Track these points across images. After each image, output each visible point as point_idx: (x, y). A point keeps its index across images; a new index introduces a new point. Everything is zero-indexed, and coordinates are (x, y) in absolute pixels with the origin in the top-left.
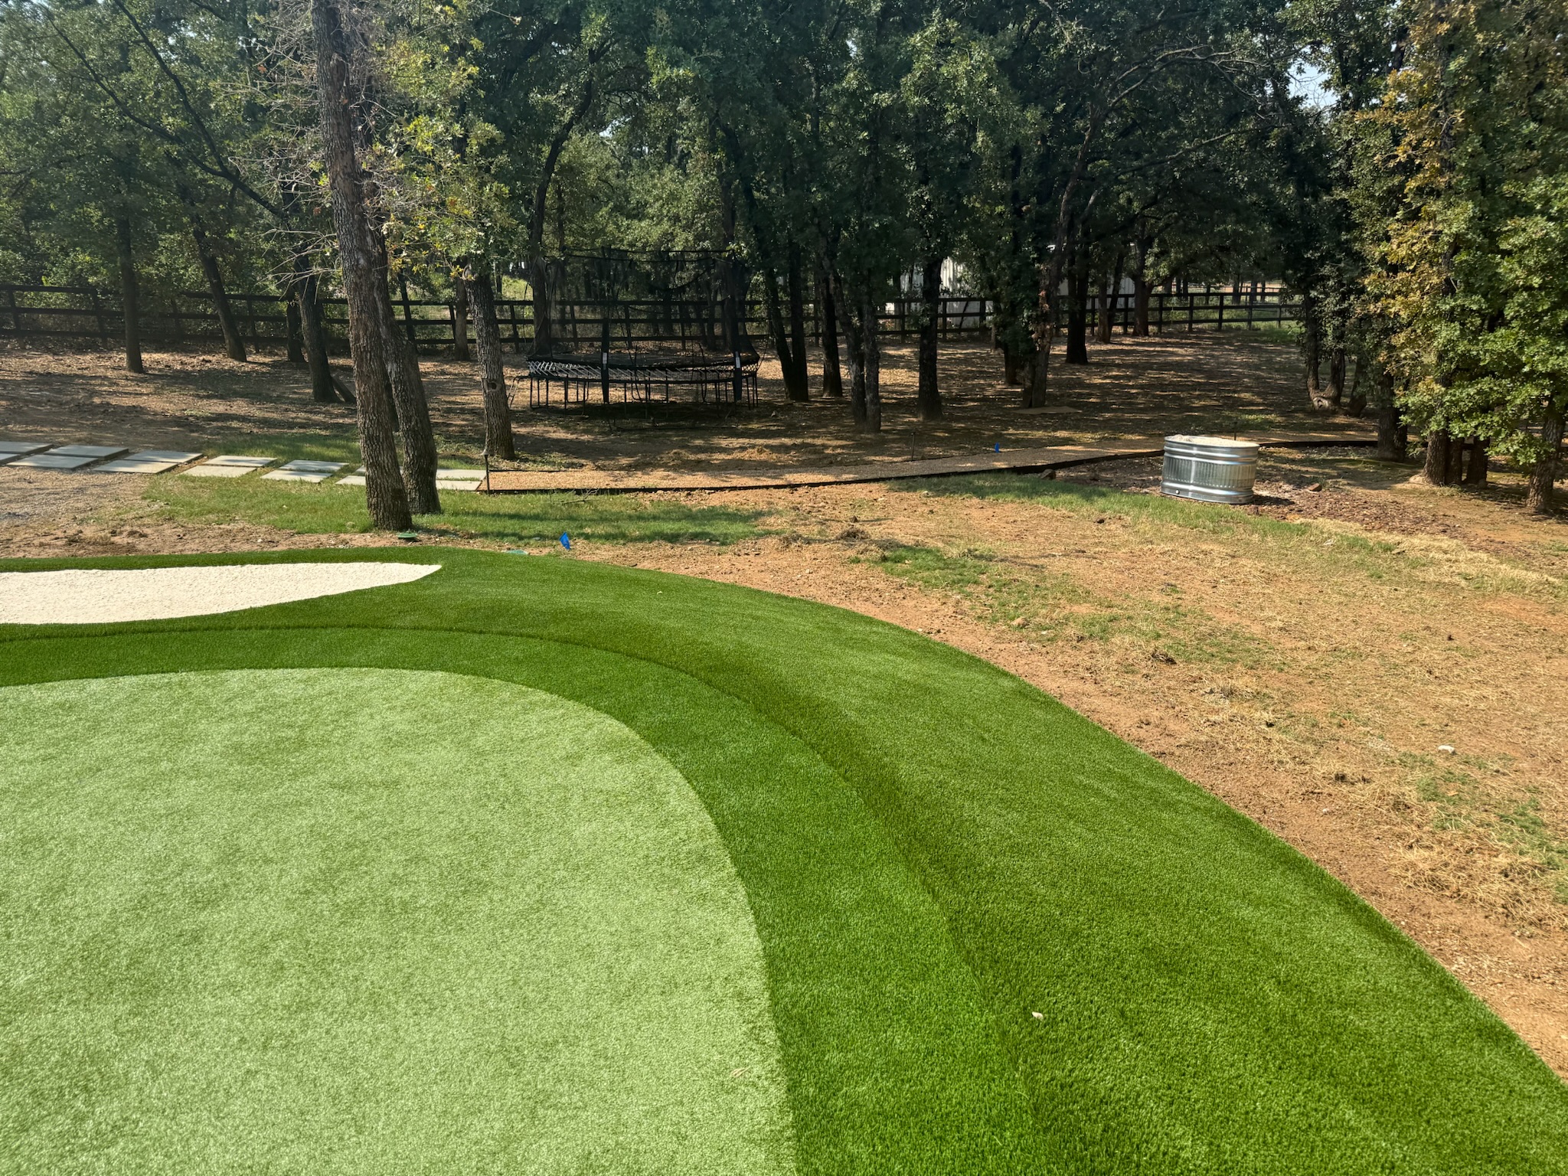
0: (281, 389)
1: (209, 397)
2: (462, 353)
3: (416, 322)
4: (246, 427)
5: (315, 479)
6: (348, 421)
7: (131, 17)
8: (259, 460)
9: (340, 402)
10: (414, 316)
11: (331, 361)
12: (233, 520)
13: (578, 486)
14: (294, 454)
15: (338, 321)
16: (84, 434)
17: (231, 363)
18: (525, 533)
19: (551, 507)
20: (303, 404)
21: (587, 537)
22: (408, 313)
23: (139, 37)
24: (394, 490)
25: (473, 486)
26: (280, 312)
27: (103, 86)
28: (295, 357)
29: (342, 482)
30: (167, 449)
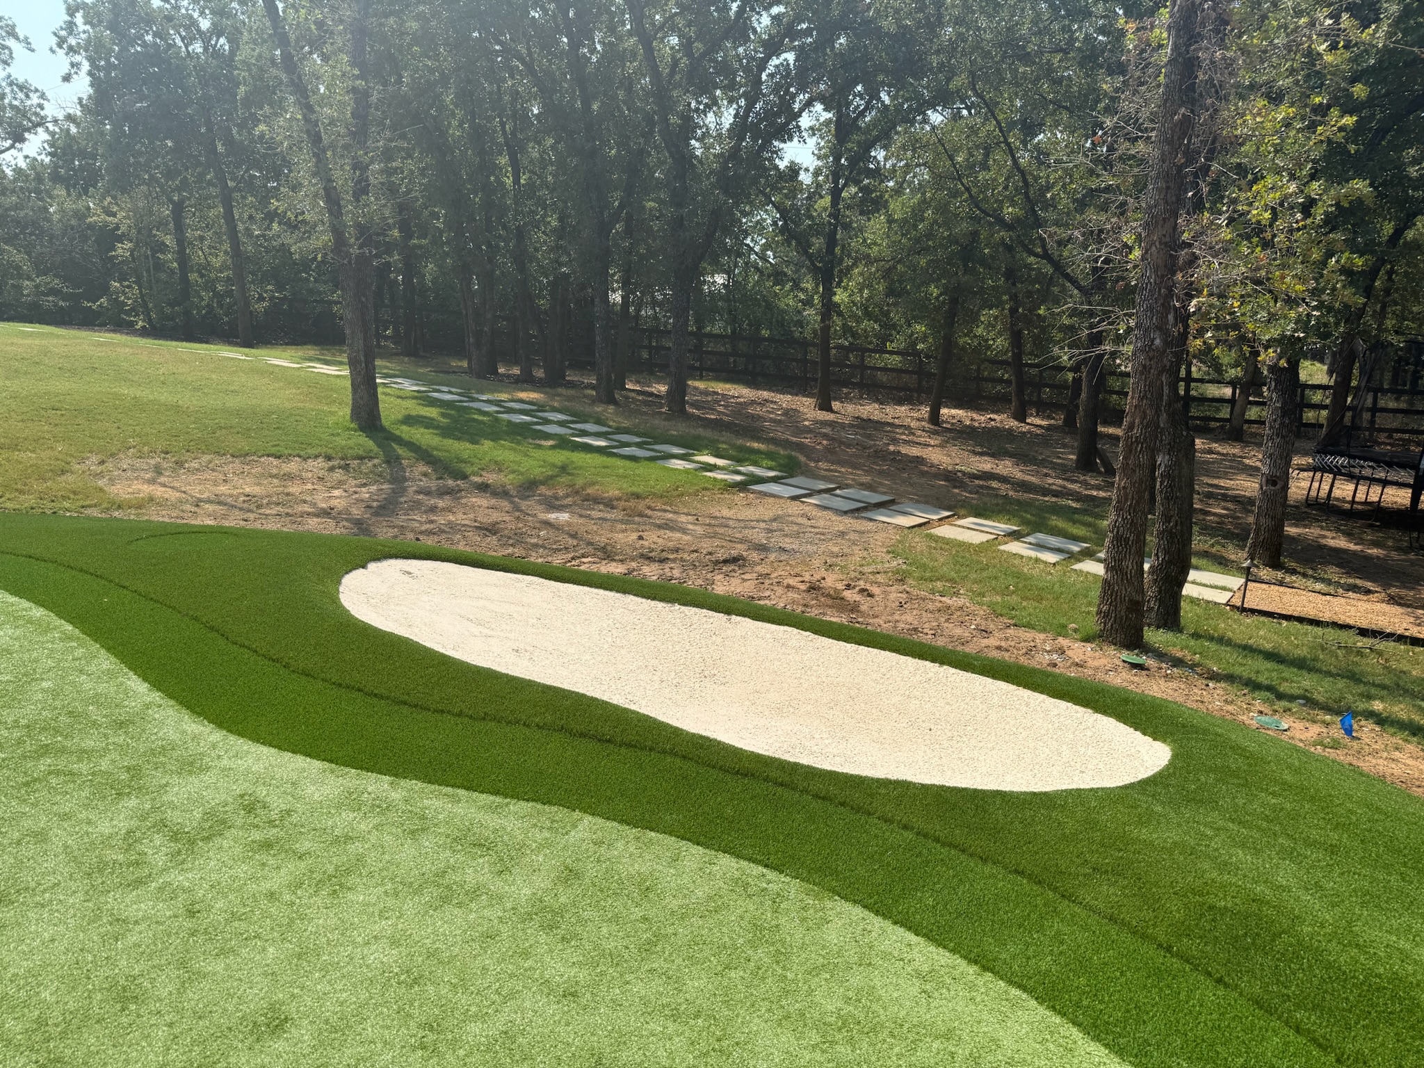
0: (1048, 453)
1: (981, 454)
2: (1236, 432)
3: (1195, 399)
4: (1004, 489)
5: (1051, 558)
6: (1102, 494)
7: (998, 122)
8: (1004, 527)
9: (1100, 473)
10: (1193, 393)
11: (1100, 429)
12: (957, 594)
13: (1364, 624)
14: (1039, 526)
15: (1117, 393)
16: (866, 479)
17: (1013, 423)
18: (1284, 687)
19: (1323, 649)
20: (1063, 470)
21: (1381, 721)
22: (1187, 389)
23: (1002, 139)
24: (1131, 601)
25: (1222, 598)
26: (1066, 381)
27: (963, 184)
28: (1070, 422)
29: (1078, 566)
30: (926, 503)
